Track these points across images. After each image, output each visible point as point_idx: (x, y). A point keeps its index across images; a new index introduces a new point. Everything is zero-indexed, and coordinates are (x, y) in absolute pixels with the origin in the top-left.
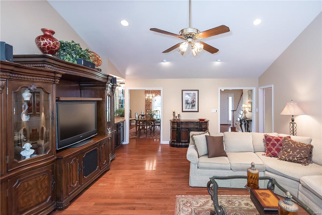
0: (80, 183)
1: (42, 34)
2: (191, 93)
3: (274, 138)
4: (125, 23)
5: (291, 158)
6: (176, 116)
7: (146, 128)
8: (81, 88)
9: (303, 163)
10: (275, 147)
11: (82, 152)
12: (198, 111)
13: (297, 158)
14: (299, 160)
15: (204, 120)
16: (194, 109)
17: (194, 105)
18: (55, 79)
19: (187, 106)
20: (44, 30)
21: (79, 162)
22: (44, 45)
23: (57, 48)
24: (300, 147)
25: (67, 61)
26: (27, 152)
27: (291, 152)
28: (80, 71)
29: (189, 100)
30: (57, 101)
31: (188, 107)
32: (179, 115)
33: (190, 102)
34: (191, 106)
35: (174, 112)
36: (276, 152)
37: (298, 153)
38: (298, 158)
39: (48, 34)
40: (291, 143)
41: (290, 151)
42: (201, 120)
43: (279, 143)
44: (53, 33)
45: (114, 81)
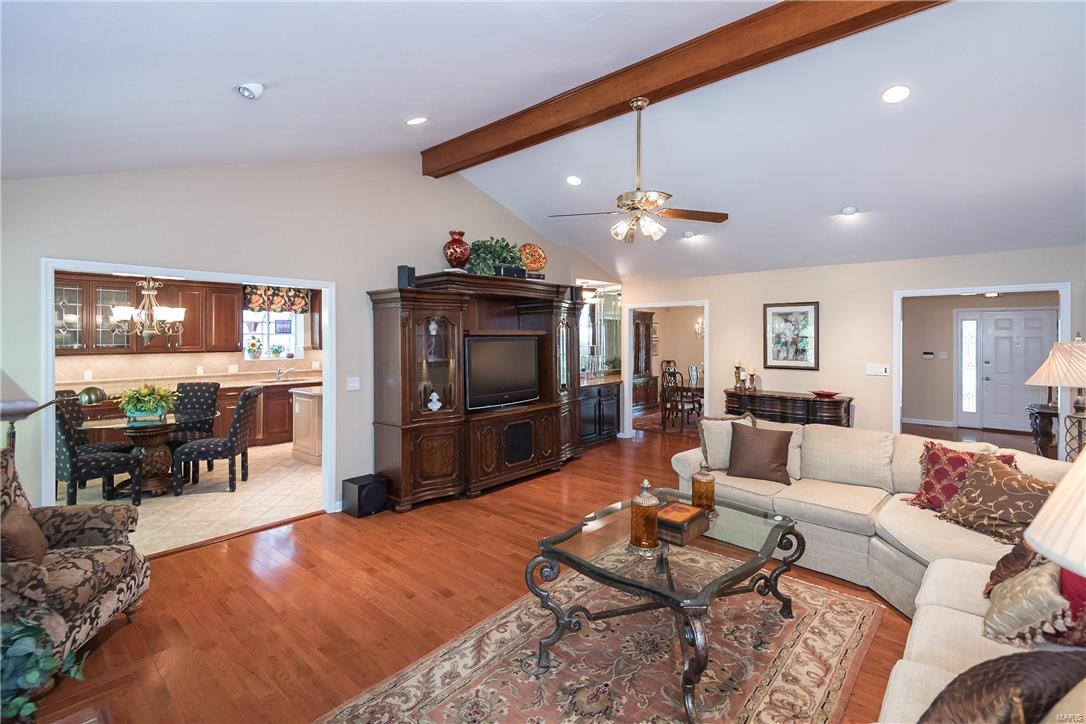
0: (498, 468)
1: (450, 239)
2: (791, 314)
3: (950, 455)
4: (574, 181)
5: (971, 518)
6: (742, 378)
7: (680, 407)
8: (518, 313)
9: (1006, 537)
10: (945, 482)
11: (502, 420)
12: (816, 368)
13: (990, 518)
14: (996, 525)
15: (830, 396)
16: (802, 360)
17: (804, 351)
18: (462, 303)
19: (779, 351)
20: (452, 233)
21: (496, 434)
22: (451, 255)
23: (466, 257)
24: (1016, 490)
25: (478, 274)
26: (435, 405)
27: (981, 499)
28: (497, 286)
29: (788, 333)
30: (465, 336)
31: (783, 354)
32: (752, 376)
33: (790, 340)
34: (792, 351)
35: (738, 368)
36: (942, 498)
37: (998, 507)
38: (995, 519)
39: (457, 239)
40: (992, 475)
41: (979, 496)
42: (819, 395)
43: (960, 470)
44: (462, 234)
45: (576, 292)
